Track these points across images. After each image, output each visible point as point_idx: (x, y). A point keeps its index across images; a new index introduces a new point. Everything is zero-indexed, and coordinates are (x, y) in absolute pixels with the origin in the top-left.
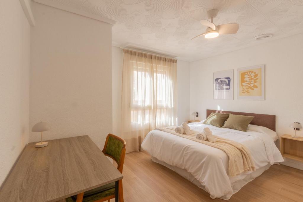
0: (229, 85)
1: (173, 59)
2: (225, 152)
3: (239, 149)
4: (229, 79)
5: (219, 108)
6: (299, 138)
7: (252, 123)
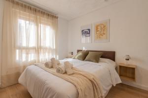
0: (89, 33)
1: (55, 15)
2: (75, 86)
3: (91, 81)
4: (89, 30)
5: (84, 49)
6: (129, 65)
7: (102, 57)
